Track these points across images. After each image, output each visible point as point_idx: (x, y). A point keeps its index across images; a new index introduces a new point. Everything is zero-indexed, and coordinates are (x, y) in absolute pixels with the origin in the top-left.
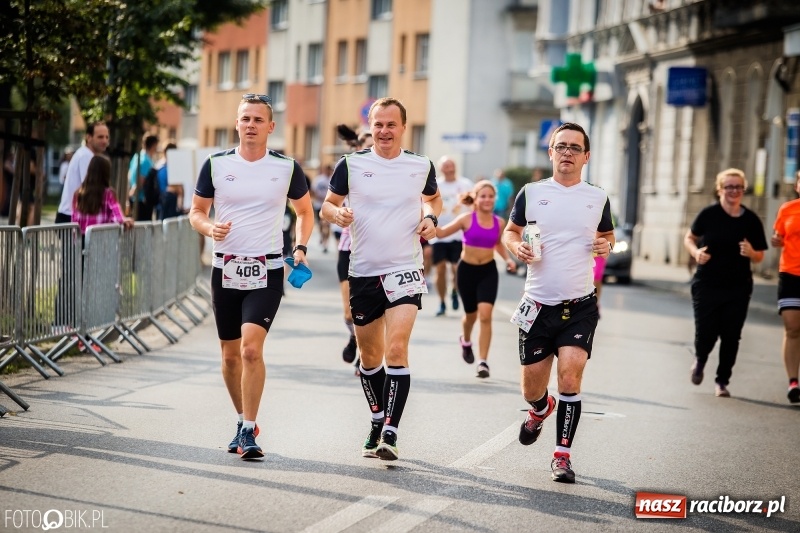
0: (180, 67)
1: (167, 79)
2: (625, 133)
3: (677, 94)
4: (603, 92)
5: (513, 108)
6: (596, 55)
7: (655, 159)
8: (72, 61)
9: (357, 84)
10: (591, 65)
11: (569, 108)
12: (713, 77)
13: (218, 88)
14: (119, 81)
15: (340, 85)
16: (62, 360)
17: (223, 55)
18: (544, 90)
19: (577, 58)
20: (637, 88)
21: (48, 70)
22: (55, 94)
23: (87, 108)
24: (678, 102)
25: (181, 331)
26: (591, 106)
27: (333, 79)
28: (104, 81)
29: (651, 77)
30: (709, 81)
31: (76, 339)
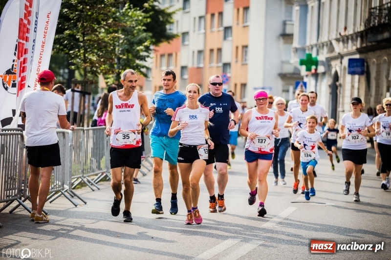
0: (146, 61)
1: (140, 66)
2: (330, 86)
3: (352, 69)
4: (321, 69)
5: (283, 76)
6: (318, 54)
7: (343, 97)
8: (102, 60)
9: (218, 67)
10: (316, 58)
11: (307, 76)
12: (367, 63)
13: (160, 70)
14: (121, 67)
15: (210, 67)
16: (99, 183)
17: (162, 56)
18: (296, 68)
19: (310, 55)
20: (335, 67)
21: (92, 63)
22: (95, 74)
23: (107, 78)
24: (352, 73)
25: (147, 171)
26: (316, 75)
27: (208, 65)
28: (114, 67)
29: (341, 63)
30: (365, 64)
31: (105, 174)
